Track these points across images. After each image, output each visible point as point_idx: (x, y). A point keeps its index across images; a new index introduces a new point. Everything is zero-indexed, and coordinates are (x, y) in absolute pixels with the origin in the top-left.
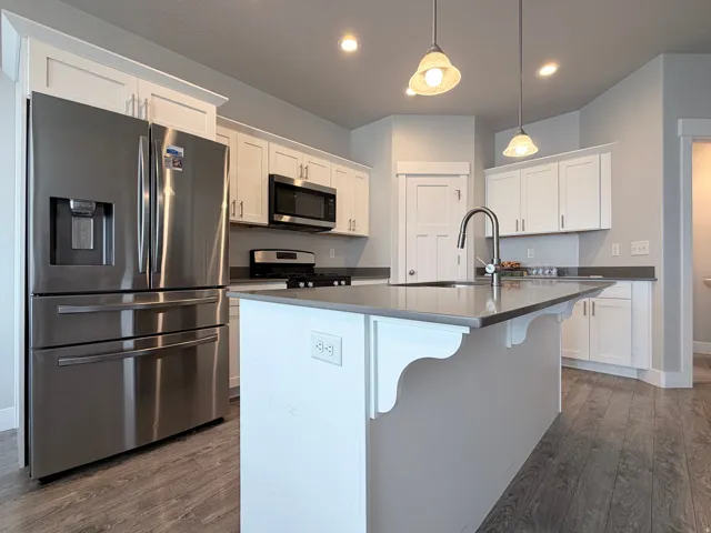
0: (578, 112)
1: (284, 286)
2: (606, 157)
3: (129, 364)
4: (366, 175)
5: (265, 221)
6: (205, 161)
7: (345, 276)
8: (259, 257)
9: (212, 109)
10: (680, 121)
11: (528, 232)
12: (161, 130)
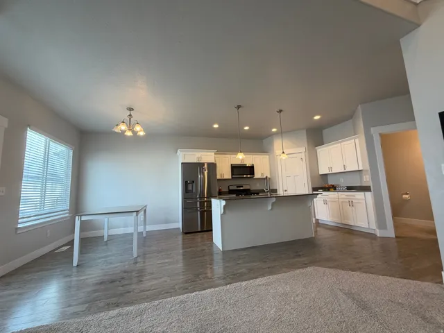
0: (351, 120)
1: (235, 196)
2: (357, 141)
3: (199, 212)
4: (268, 156)
5: (230, 178)
6: (212, 167)
7: (257, 193)
8: (231, 188)
9: (213, 153)
10: (372, 129)
11: (333, 172)
12: (203, 164)
